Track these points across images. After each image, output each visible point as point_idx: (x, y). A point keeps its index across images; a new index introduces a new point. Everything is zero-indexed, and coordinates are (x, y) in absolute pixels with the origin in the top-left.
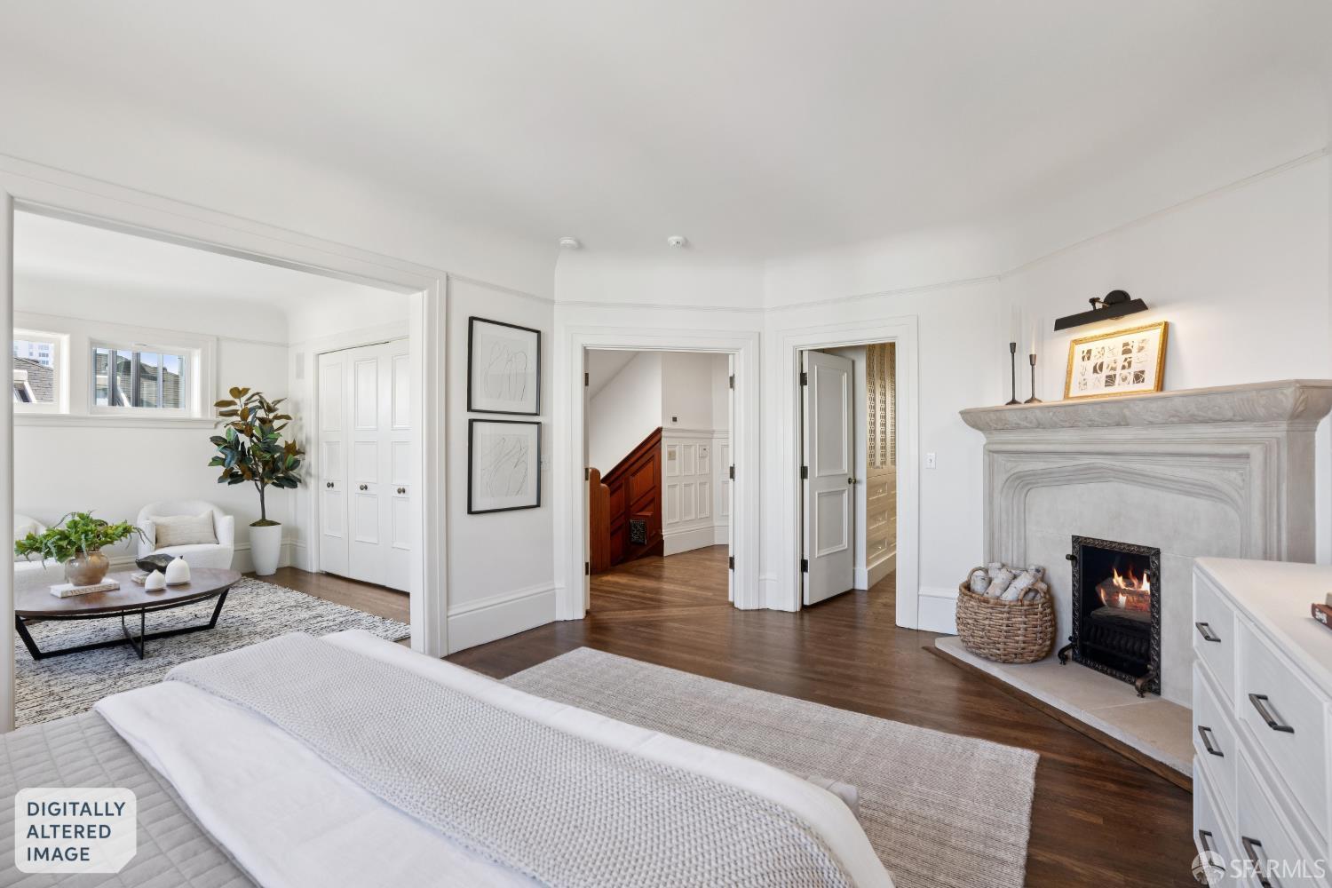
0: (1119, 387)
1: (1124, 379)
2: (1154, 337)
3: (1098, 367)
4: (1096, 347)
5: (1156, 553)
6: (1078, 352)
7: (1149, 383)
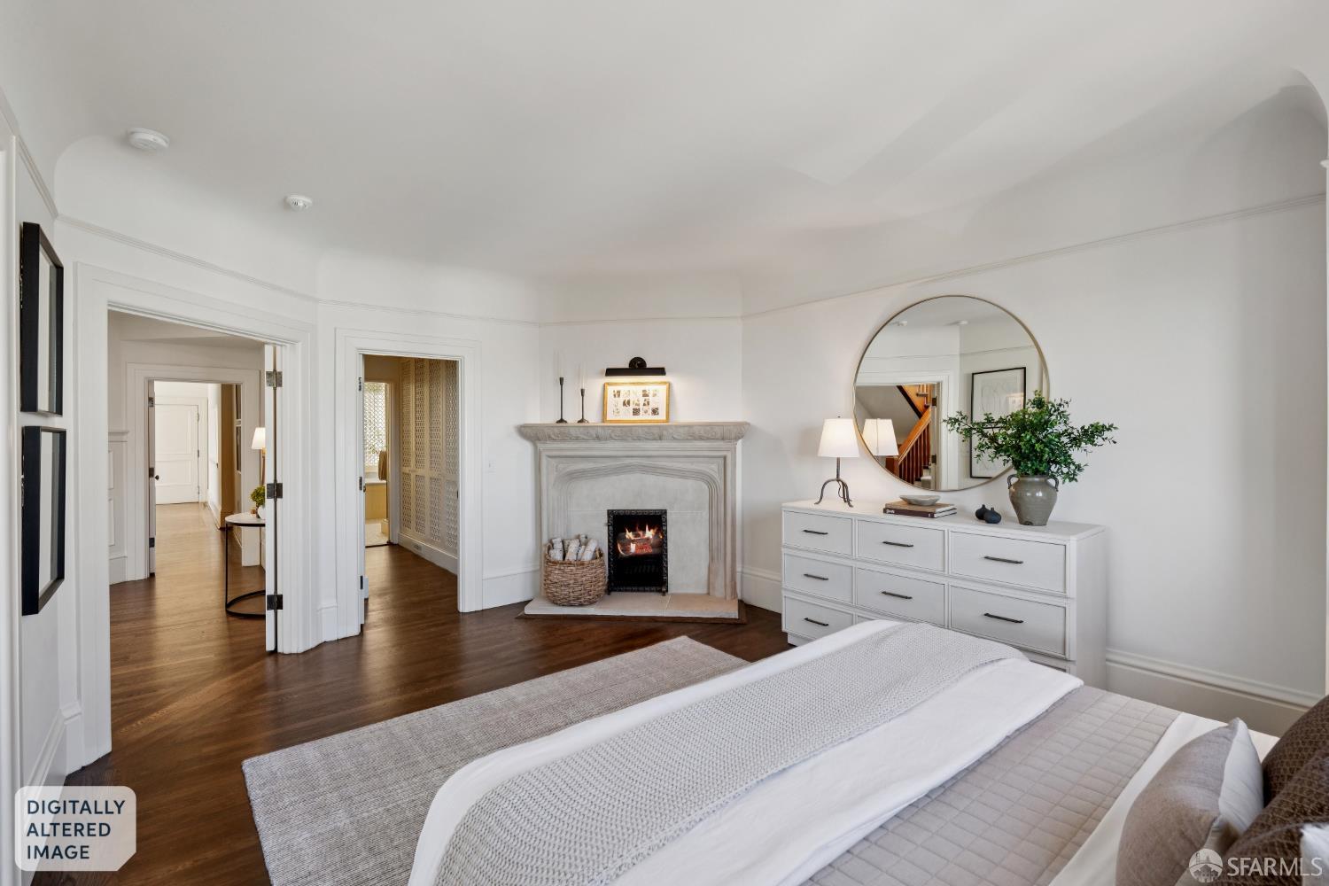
0: (641, 417)
1: (646, 412)
2: (663, 389)
3: (627, 403)
4: (623, 389)
5: (665, 512)
6: (610, 390)
7: (662, 416)
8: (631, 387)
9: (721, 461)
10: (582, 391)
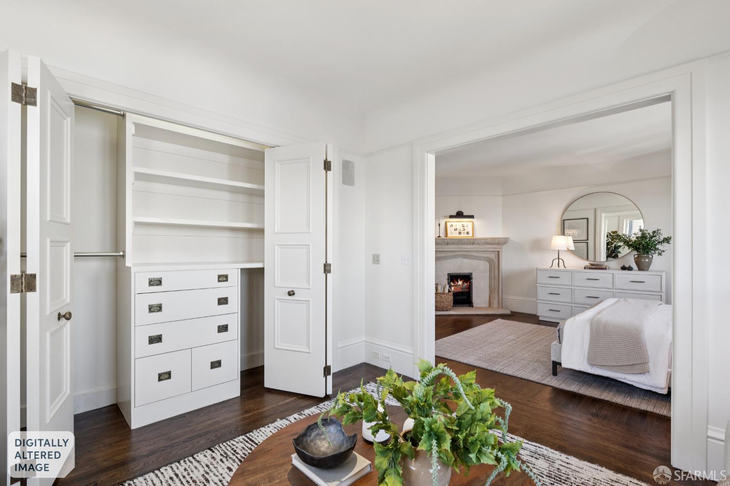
0: (462, 235)
1: (464, 233)
2: (470, 224)
3: (456, 230)
4: (454, 224)
5: (471, 274)
6: (449, 224)
7: (471, 235)
8: (458, 223)
9: (497, 253)
10: (439, 224)
